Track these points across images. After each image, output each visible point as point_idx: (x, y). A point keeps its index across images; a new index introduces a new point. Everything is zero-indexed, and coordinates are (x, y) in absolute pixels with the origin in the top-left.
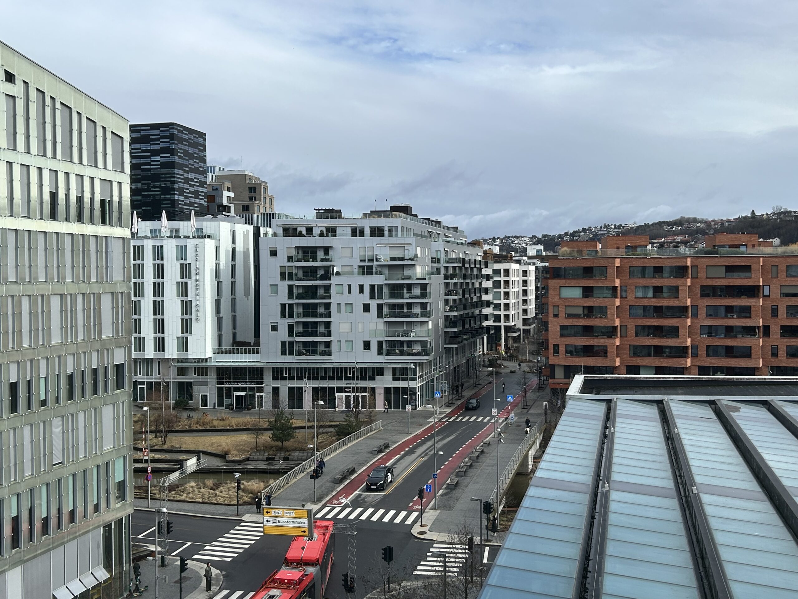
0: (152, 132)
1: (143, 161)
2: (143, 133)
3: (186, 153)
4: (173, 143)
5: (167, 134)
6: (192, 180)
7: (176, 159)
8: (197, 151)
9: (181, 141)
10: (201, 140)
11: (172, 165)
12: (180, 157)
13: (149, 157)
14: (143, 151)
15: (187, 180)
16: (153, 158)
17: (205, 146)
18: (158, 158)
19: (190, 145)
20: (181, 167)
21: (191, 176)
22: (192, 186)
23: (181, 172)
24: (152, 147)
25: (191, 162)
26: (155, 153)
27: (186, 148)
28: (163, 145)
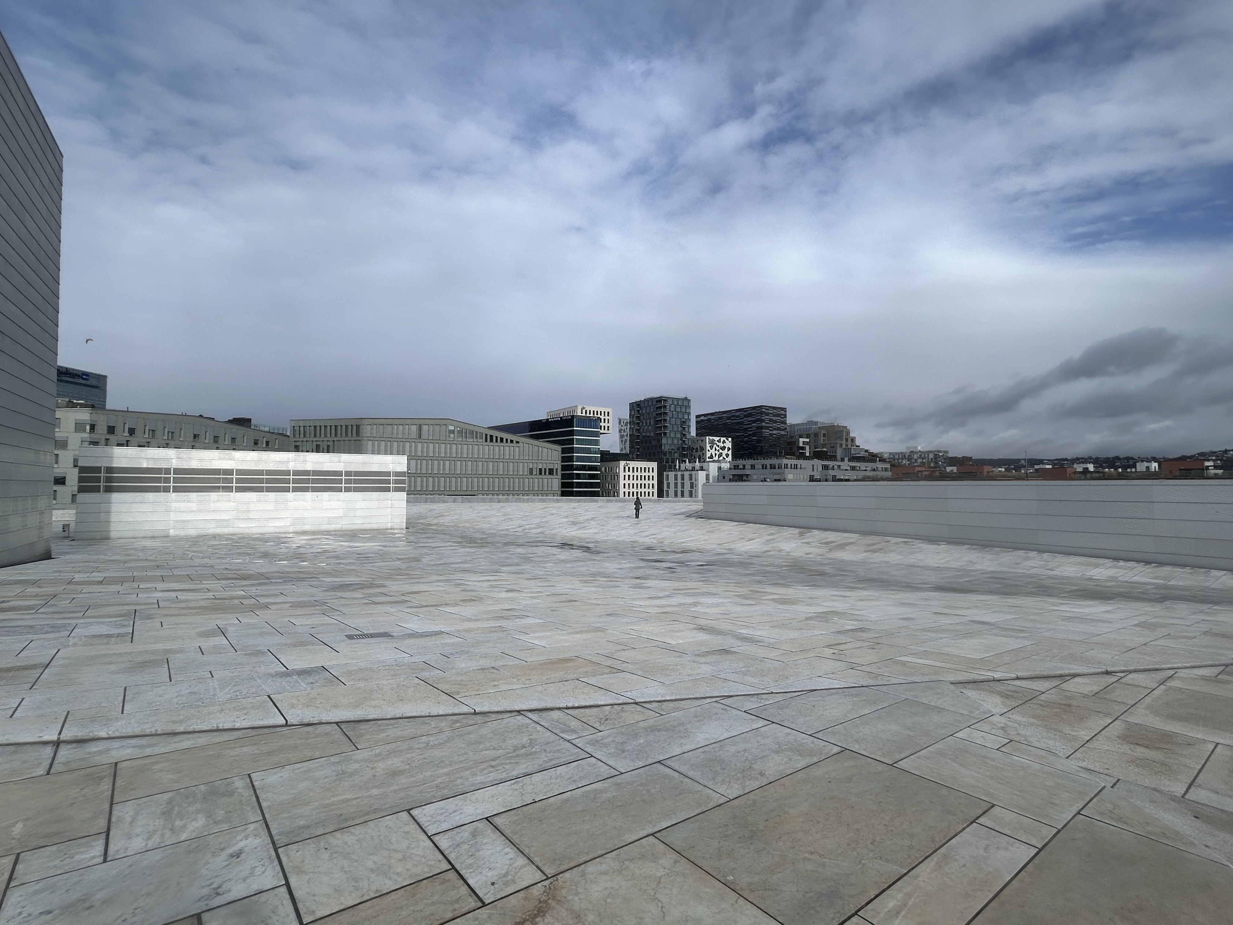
0: (753, 411)
1: (749, 426)
2: (749, 412)
3: (771, 420)
4: (764, 416)
5: (758, 412)
6: (776, 434)
7: (764, 424)
9: (767, 414)
10: (783, 412)
11: (762, 428)
12: (767, 423)
13: (751, 424)
14: (749, 421)
15: (771, 435)
16: (753, 425)
17: (785, 415)
18: (755, 424)
19: (774, 416)
20: (767, 428)
21: (775, 432)
22: (775, 438)
23: (768, 431)
24: (753, 419)
25: (774, 425)
26: (754, 422)
27: (771, 418)
28: (758, 417)
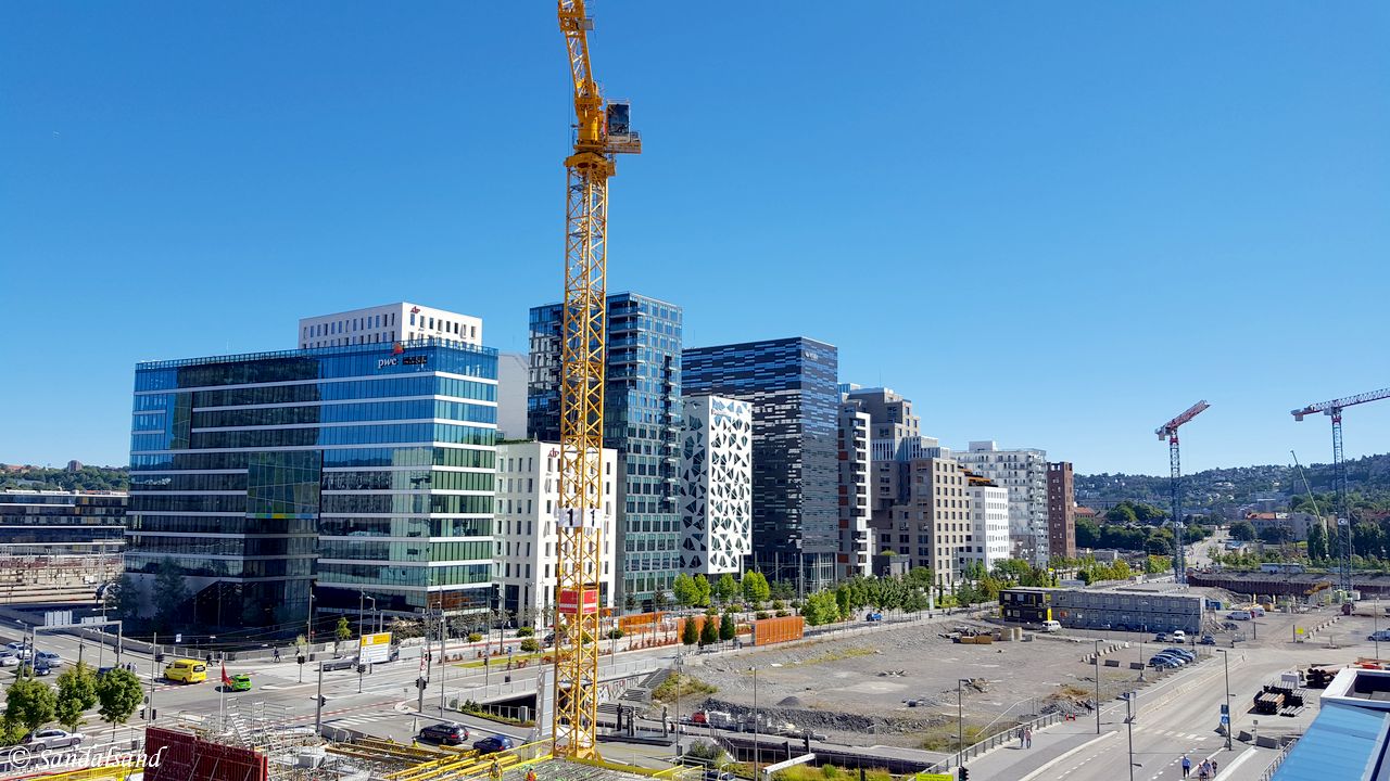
3: (814, 370)
4: (800, 361)
5: (792, 350)
6: (821, 401)
7: (803, 377)
8: (827, 368)
9: (808, 357)
10: (831, 356)
11: (798, 385)
12: (807, 376)
14: (767, 371)
15: (814, 402)
17: (836, 362)
18: (783, 378)
19: (819, 362)
20: (808, 386)
21: (820, 396)
22: (821, 408)
23: (809, 393)
24: (777, 366)
25: (819, 380)
26: (781, 371)
27: (814, 365)
28: (788, 363)
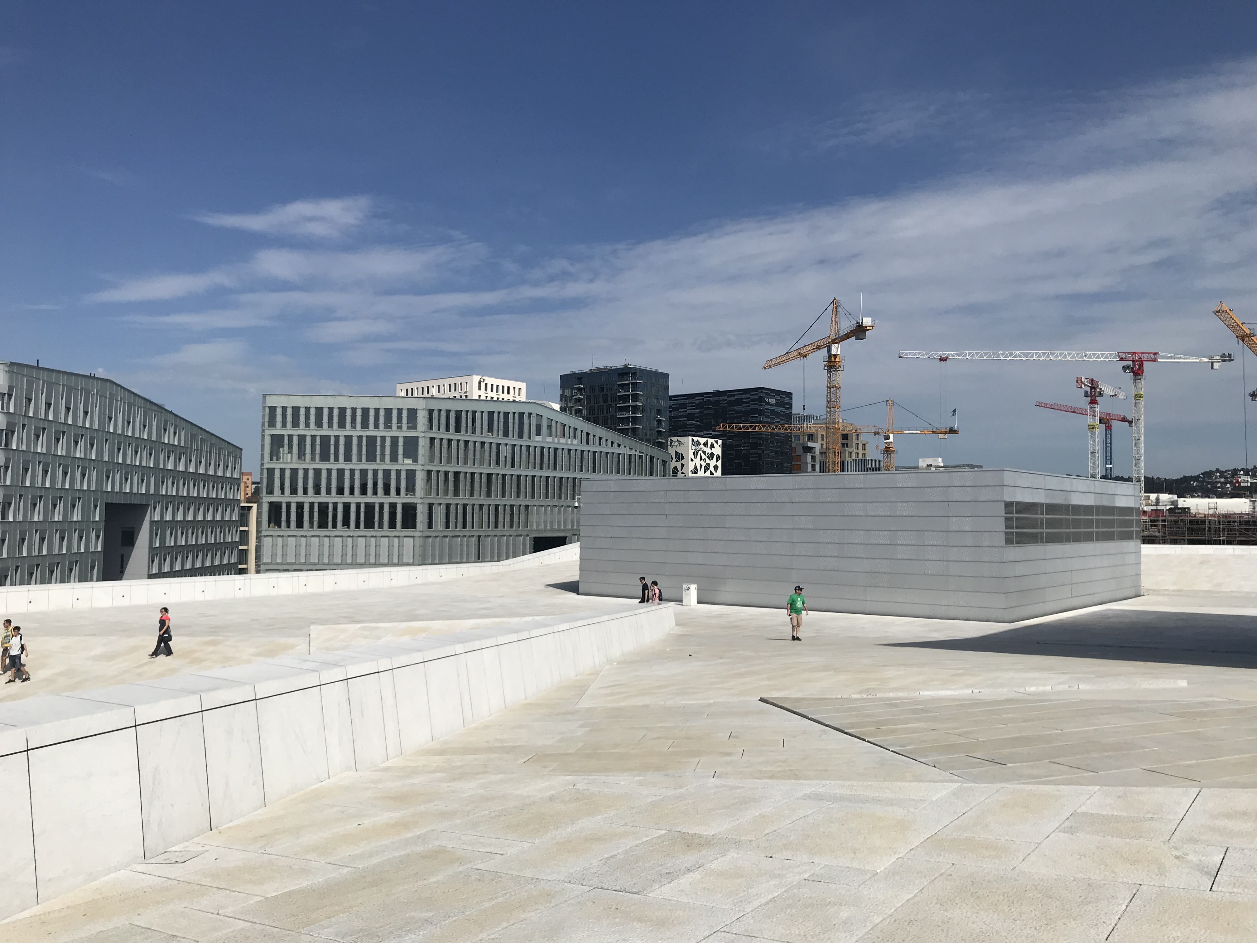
0: (744, 396)
2: (737, 397)
3: (773, 412)
4: (761, 405)
5: (757, 397)
7: (762, 418)
8: (783, 409)
9: (768, 402)
10: (787, 399)
12: (768, 416)
13: (740, 417)
14: (737, 412)
17: (791, 404)
19: (777, 405)
24: (747, 409)
25: (777, 419)
27: (772, 408)
28: (752, 406)
